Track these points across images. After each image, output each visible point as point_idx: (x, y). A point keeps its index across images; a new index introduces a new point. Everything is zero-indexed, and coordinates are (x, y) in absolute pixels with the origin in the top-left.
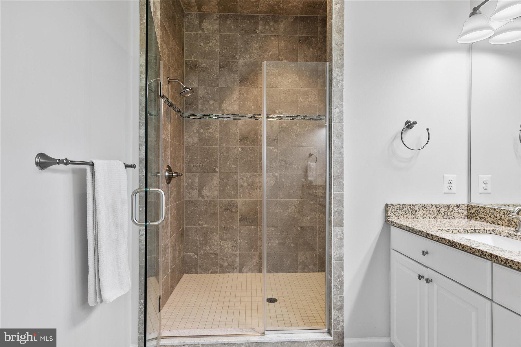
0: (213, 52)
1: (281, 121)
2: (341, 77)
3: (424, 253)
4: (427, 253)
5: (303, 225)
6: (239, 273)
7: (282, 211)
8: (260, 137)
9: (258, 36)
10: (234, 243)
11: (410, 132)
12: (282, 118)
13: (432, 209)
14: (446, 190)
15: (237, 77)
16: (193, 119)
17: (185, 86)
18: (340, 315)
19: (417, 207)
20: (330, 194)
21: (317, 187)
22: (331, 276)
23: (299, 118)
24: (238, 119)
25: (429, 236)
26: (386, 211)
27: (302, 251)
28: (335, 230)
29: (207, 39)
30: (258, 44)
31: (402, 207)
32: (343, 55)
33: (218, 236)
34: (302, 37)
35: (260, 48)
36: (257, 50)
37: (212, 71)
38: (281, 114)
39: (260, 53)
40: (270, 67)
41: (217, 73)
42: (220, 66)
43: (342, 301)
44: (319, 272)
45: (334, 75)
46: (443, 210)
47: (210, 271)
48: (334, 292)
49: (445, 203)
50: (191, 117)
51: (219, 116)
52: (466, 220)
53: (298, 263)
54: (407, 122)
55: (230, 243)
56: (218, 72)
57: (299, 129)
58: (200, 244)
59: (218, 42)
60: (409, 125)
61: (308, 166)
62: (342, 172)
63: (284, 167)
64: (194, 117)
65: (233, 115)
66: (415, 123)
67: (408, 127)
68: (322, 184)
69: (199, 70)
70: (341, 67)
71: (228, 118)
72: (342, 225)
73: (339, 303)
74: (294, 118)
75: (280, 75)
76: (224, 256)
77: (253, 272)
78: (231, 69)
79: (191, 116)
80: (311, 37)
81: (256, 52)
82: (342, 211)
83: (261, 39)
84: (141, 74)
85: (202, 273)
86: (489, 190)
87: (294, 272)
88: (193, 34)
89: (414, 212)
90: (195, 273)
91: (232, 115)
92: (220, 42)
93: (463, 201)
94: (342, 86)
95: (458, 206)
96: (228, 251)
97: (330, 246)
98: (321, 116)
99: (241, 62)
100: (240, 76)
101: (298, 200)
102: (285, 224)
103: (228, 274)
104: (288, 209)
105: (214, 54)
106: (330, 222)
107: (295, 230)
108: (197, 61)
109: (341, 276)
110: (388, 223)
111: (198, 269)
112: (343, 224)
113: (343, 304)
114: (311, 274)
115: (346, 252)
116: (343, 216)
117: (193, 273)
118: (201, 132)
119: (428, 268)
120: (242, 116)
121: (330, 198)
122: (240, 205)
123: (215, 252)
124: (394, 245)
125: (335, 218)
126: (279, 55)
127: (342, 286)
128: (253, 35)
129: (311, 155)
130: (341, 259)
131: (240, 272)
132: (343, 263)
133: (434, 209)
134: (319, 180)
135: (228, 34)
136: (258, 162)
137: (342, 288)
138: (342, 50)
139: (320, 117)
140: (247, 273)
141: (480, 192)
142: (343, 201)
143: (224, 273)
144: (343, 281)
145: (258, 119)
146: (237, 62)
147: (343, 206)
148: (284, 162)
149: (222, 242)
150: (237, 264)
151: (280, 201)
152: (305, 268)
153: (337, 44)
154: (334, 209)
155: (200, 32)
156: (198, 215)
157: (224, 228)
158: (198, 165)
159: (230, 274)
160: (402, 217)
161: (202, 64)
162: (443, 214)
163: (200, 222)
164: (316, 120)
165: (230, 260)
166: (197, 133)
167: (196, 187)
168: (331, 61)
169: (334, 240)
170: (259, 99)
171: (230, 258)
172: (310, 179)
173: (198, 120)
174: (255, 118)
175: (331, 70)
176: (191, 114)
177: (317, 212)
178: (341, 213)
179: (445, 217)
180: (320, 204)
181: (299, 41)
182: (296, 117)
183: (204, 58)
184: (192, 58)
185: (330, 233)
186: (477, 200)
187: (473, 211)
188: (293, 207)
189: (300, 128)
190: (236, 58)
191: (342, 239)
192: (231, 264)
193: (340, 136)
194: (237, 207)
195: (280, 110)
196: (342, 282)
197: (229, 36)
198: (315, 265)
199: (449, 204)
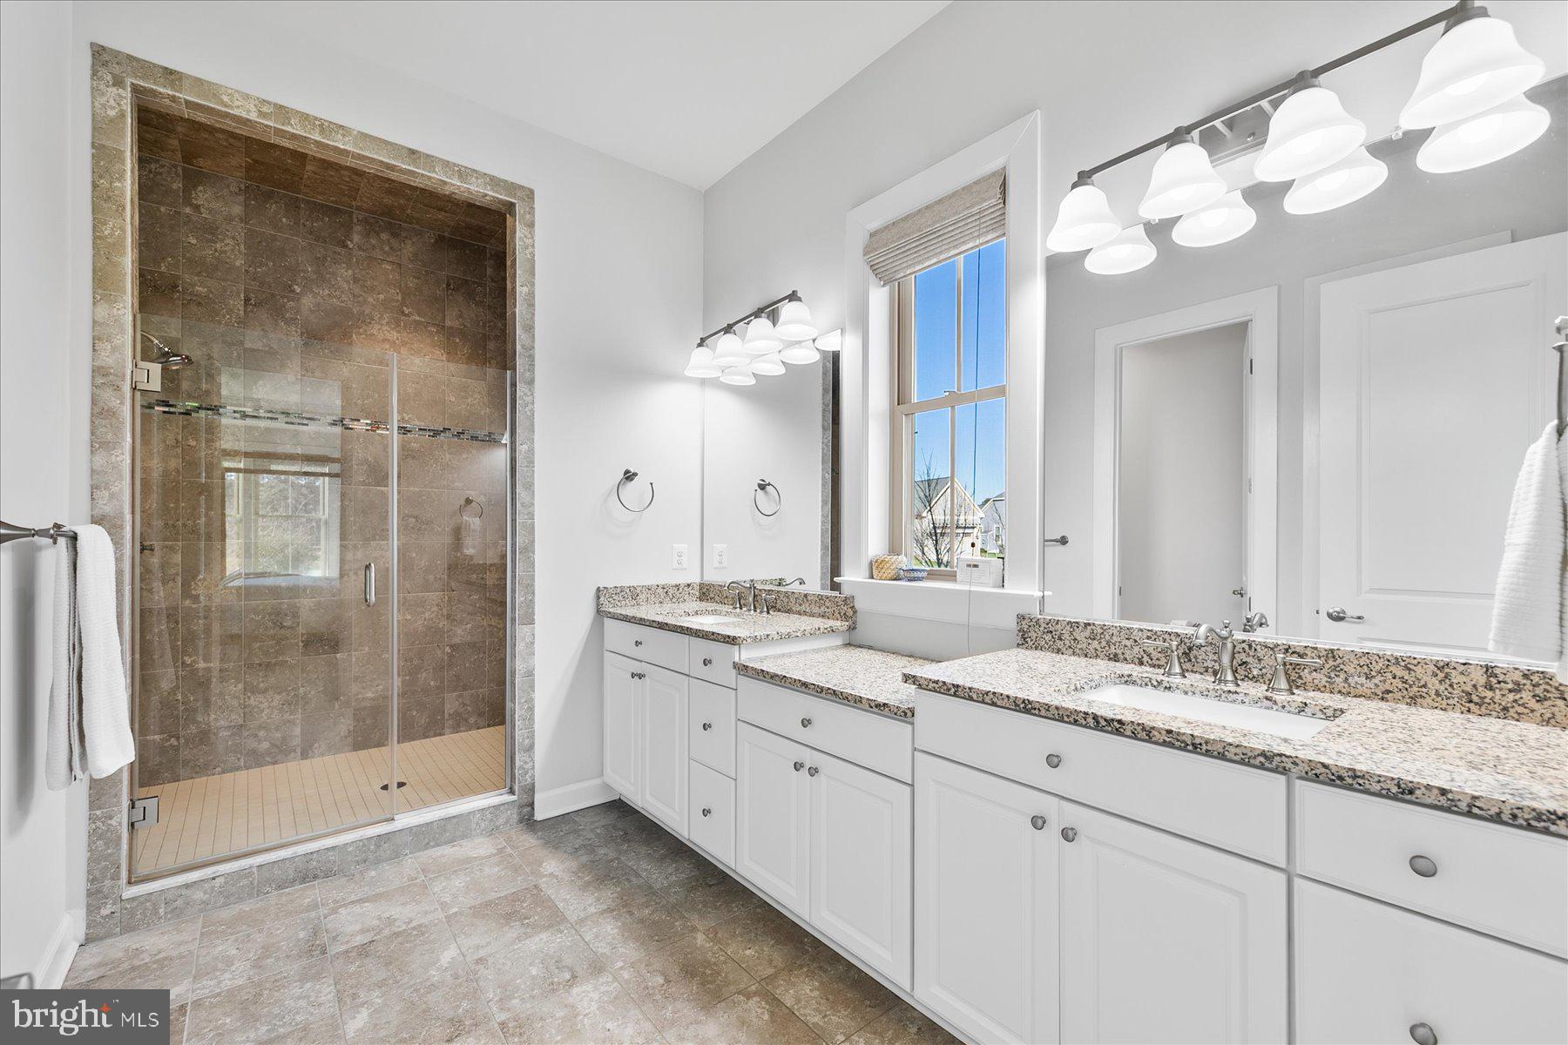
0: (228, 266)
1: (408, 438)
2: (530, 398)
3: (638, 644)
4: (641, 643)
5: (456, 640)
6: (302, 759)
7: (409, 617)
8: (356, 467)
9: (350, 254)
10: (288, 695)
11: (630, 485)
12: (409, 431)
13: (658, 591)
14: (675, 565)
15: (297, 331)
16: (164, 412)
17: (166, 349)
18: (528, 760)
19: (639, 589)
20: (514, 577)
21: (484, 568)
22: (514, 703)
23: (448, 434)
24: (299, 424)
25: (641, 622)
26: (598, 597)
27: (454, 691)
28: (522, 631)
29: (210, 231)
30: (350, 272)
31: (619, 590)
32: (534, 365)
33: (240, 686)
34: (453, 278)
35: (356, 280)
36: (348, 282)
37: (223, 309)
38: (407, 422)
39: (357, 291)
40: (382, 325)
41: (238, 314)
42: (247, 300)
43: (533, 737)
44: (489, 726)
45: (519, 393)
46: (671, 592)
47: (219, 769)
48: (519, 726)
49: (674, 583)
50: (157, 408)
51: (244, 412)
52: (698, 602)
53: (446, 716)
54: (627, 472)
55: (277, 697)
56: (242, 313)
57: (447, 455)
58: (186, 709)
59: (242, 246)
60: (629, 476)
61: (463, 526)
62: (533, 541)
63: (413, 528)
64: (167, 409)
65: (287, 414)
66: (635, 474)
67: (627, 478)
68: (496, 561)
69: (183, 300)
70: (531, 382)
71: (271, 419)
72: (532, 622)
73: (527, 741)
74: (436, 433)
75: (404, 344)
76: (260, 727)
77: (338, 751)
78: (278, 313)
79: (158, 405)
80: (475, 283)
81: (345, 286)
82: (532, 601)
83: (357, 262)
84: (97, 342)
85: (192, 778)
86: (724, 565)
87: (435, 735)
88: (163, 209)
89: (635, 596)
90: (169, 782)
91: (283, 413)
92: (248, 247)
93: (695, 579)
94: (532, 412)
95: (689, 585)
96: (272, 716)
97: (514, 656)
98: (494, 434)
99: (307, 302)
100: (304, 331)
101: (446, 593)
102: (417, 642)
103: (271, 767)
104: (424, 613)
105: (229, 268)
106: (513, 620)
107: (439, 652)
108: (178, 277)
109: (531, 701)
110: (600, 613)
111: (182, 772)
112: (534, 620)
113: (533, 743)
114: (474, 733)
115: (539, 663)
116: (533, 608)
117: (164, 783)
118: (189, 445)
119: (641, 661)
120: (310, 419)
121: (513, 583)
122: (304, 614)
123: (233, 724)
124: (608, 644)
125: (522, 612)
126: (403, 303)
127: (533, 714)
128: (338, 250)
129: (469, 501)
130: (530, 674)
131: (304, 756)
132: (533, 680)
133: (660, 590)
134: (490, 553)
135: (270, 234)
136: (352, 519)
137: (532, 719)
138: (532, 358)
139: (493, 436)
140: (323, 755)
141: (715, 566)
142: (533, 585)
143: (260, 765)
144: (533, 706)
145: (351, 429)
146: (298, 301)
147: (533, 593)
148: (414, 520)
149: (252, 698)
150: (296, 741)
151: (404, 598)
152: (460, 723)
153: (523, 346)
154: (519, 599)
155: (188, 210)
156: (180, 643)
157: (260, 665)
158: (180, 523)
159: (276, 766)
160: (619, 604)
161: (193, 285)
162: (671, 596)
163: (186, 658)
164: (483, 441)
165: (278, 735)
166: (177, 447)
167: (174, 574)
168: (514, 369)
169: (520, 647)
170: (354, 386)
171: (277, 729)
172: (469, 551)
173: (181, 416)
174: (343, 425)
175: (514, 385)
176: (157, 400)
177: (485, 616)
178: (530, 604)
179: (674, 600)
180: (494, 601)
181: (448, 285)
182: (442, 431)
183: (198, 274)
184: (160, 268)
185: (514, 637)
186: (713, 577)
187: (704, 590)
188: (435, 609)
189: (450, 454)
190: (294, 291)
191: (533, 643)
192: (279, 744)
193: (530, 487)
194: (295, 615)
195: (405, 415)
196: (531, 709)
197: (274, 239)
198: (480, 715)
199: (689, 582)
